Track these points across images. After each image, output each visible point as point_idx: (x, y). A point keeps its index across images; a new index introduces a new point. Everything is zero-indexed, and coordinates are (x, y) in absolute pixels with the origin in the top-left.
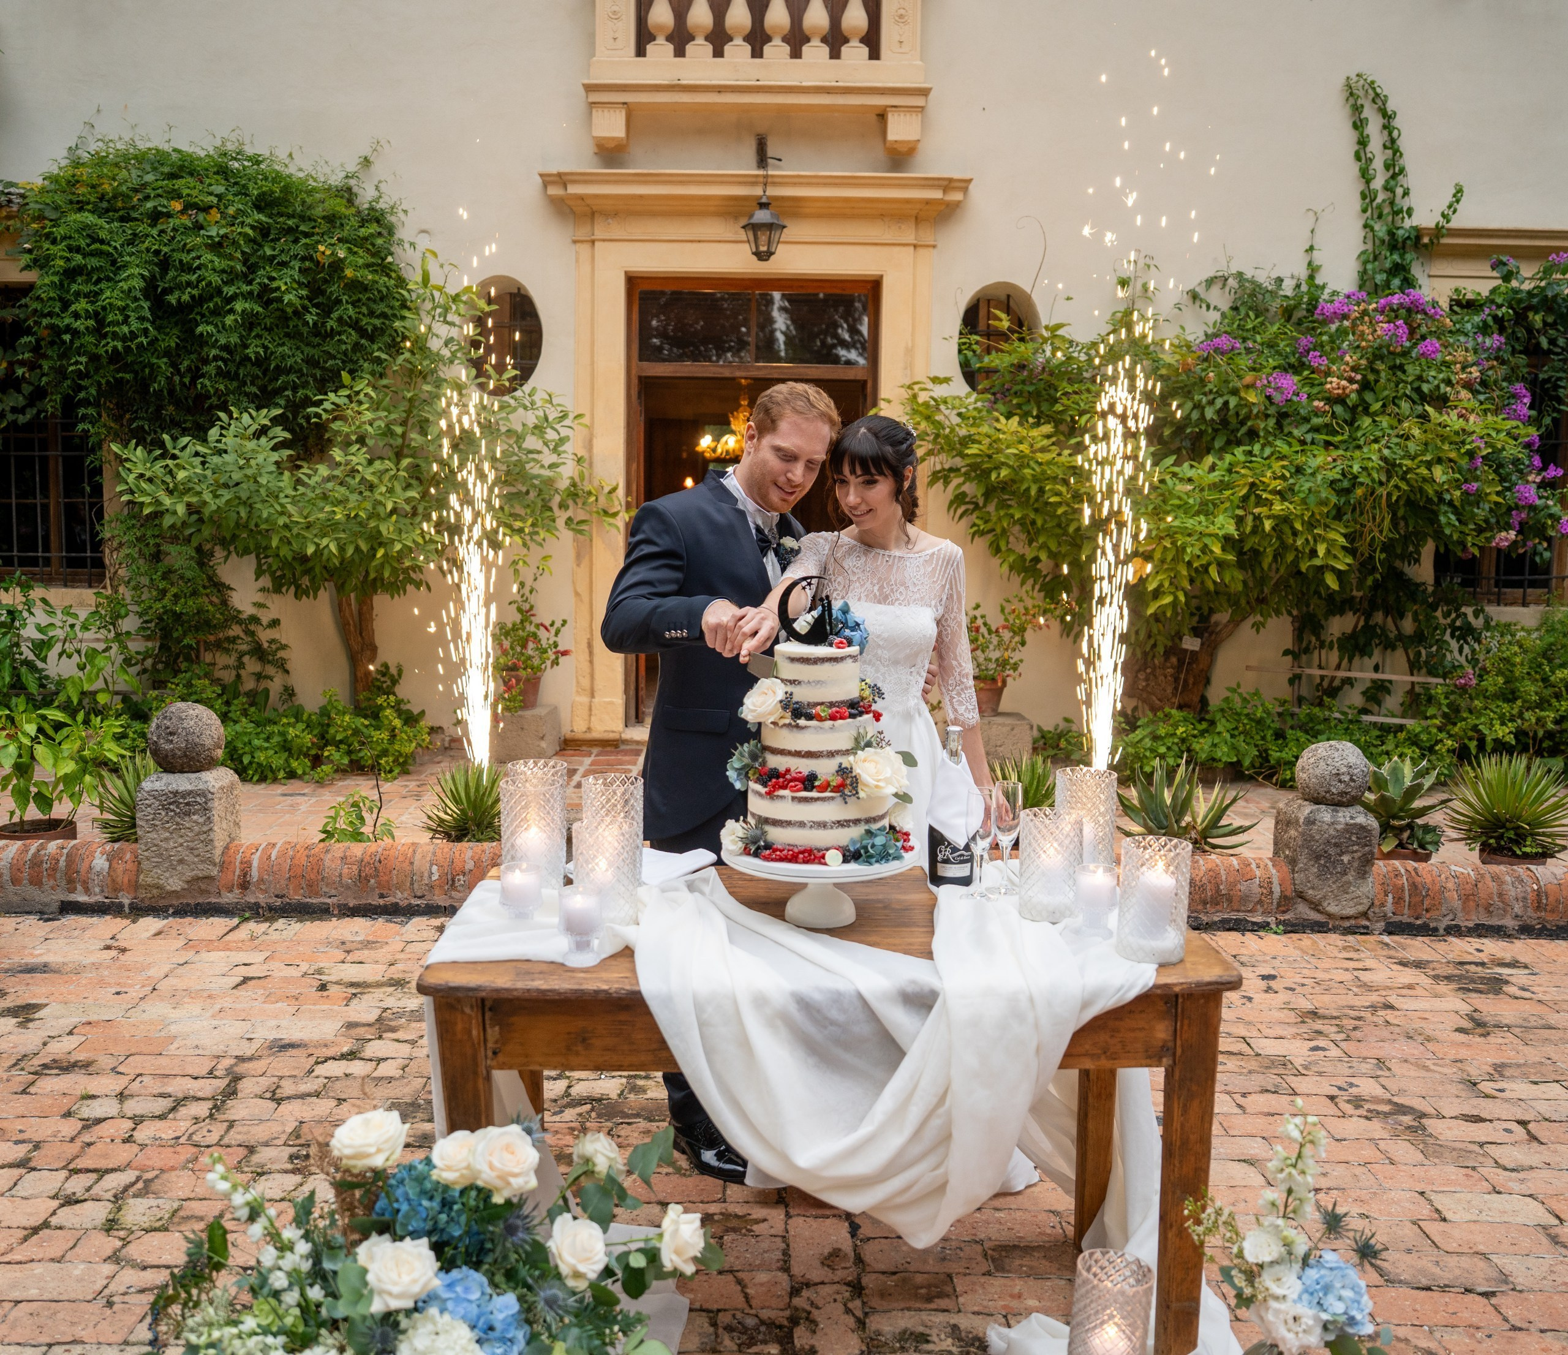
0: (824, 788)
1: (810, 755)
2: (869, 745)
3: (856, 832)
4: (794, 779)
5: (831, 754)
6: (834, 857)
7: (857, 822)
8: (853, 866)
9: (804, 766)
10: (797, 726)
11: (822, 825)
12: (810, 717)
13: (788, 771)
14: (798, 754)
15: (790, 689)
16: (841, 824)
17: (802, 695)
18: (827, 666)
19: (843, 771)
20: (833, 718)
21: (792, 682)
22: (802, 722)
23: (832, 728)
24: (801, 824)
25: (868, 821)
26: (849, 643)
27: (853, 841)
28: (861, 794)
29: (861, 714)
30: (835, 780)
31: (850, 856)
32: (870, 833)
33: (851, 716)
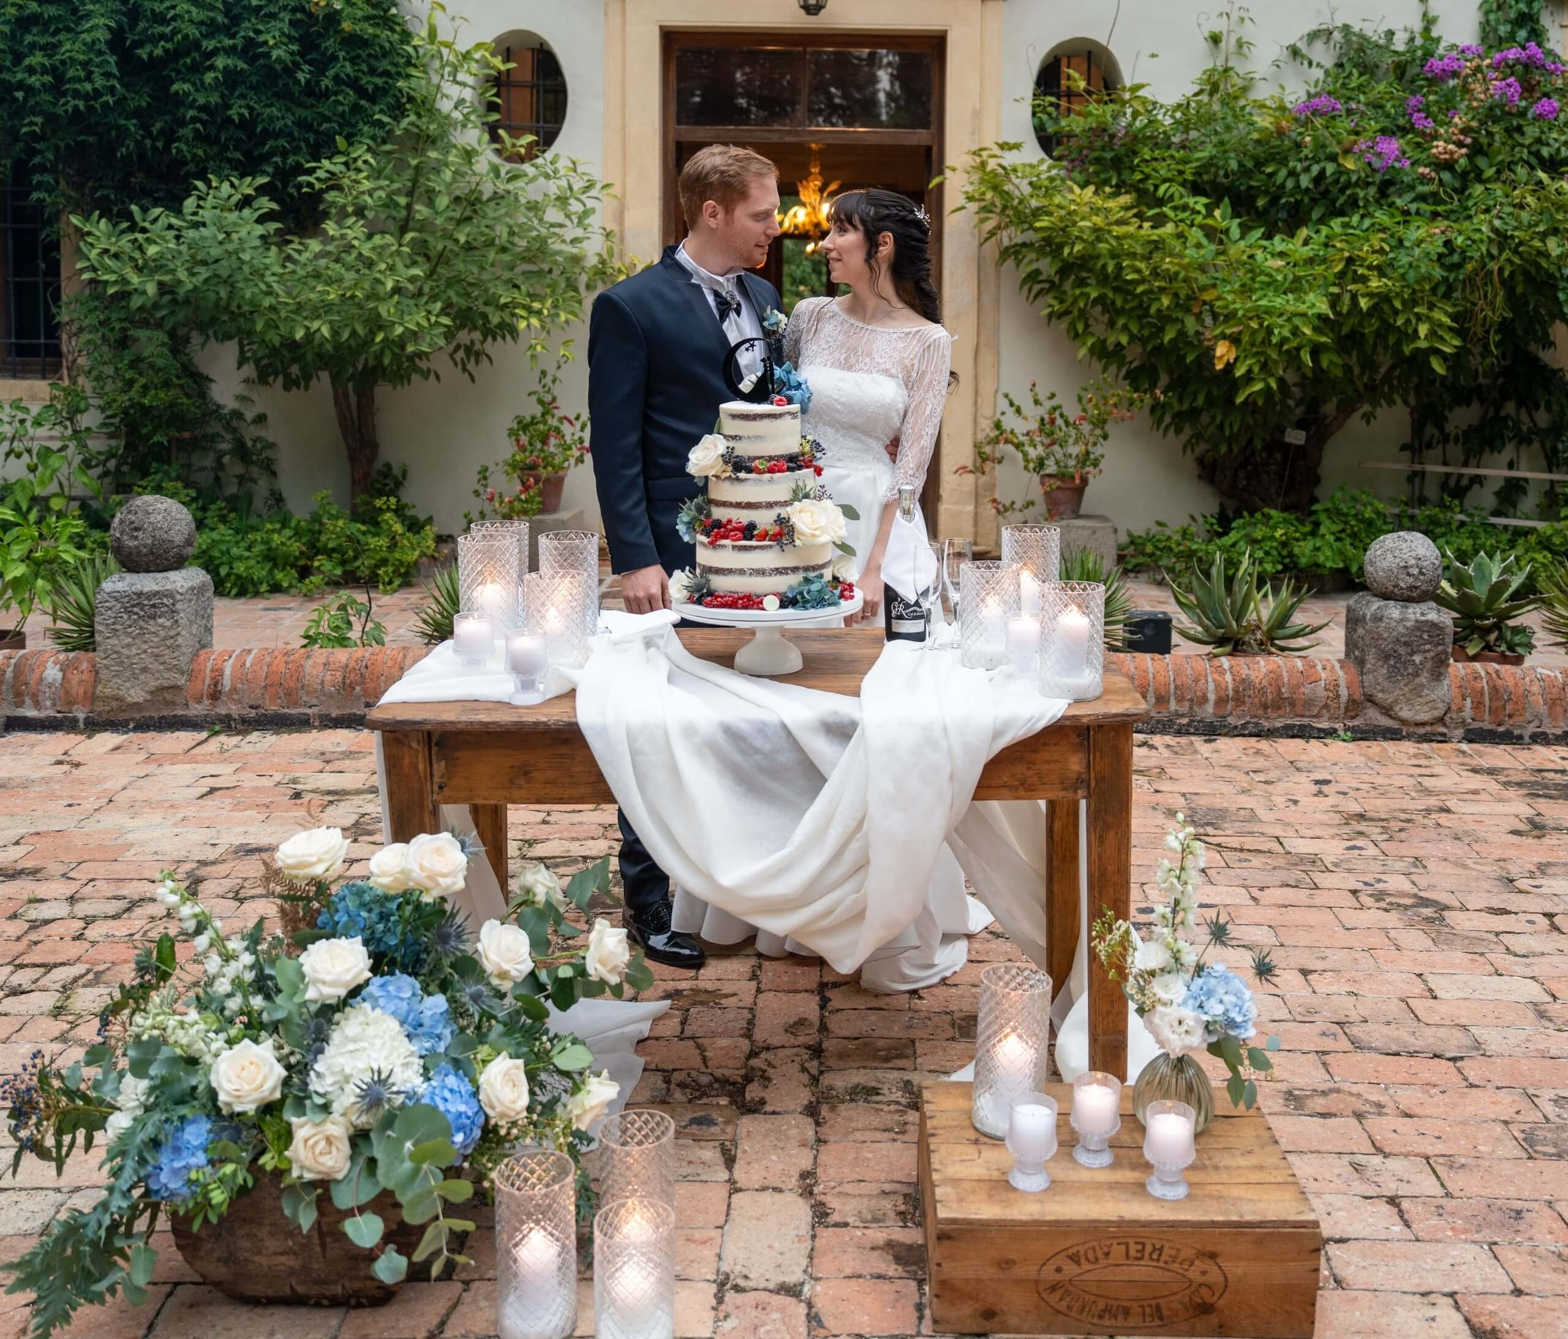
0: (763, 536)
1: (750, 506)
2: (806, 496)
3: (794, 579)
4: (735, 529)
5: (770, 505)
6: (771, 603)
7: (795, 569)
8: (790, 611)
9: (744, 517)
10: (738, 479)
11: (761, 572)
12: (750, 470)
13: (730, 521)
14: (738, 505)
15: (731, 444)
16: (779, 571)
17: (743, 449)
18: (766, 421)
19: (782, 522)
20: (771, 471)
21: (734, 438)
22: (742, 475)
23: (771, 480)
24: (741, 572)
25: (807, 569)
26: (790, 401)
27: (791, 588)
28: (798, 542)
29: (800, 468)
30: (773, 529)
31: (787, 602)
32: (807, 580)
33: (790, 469)
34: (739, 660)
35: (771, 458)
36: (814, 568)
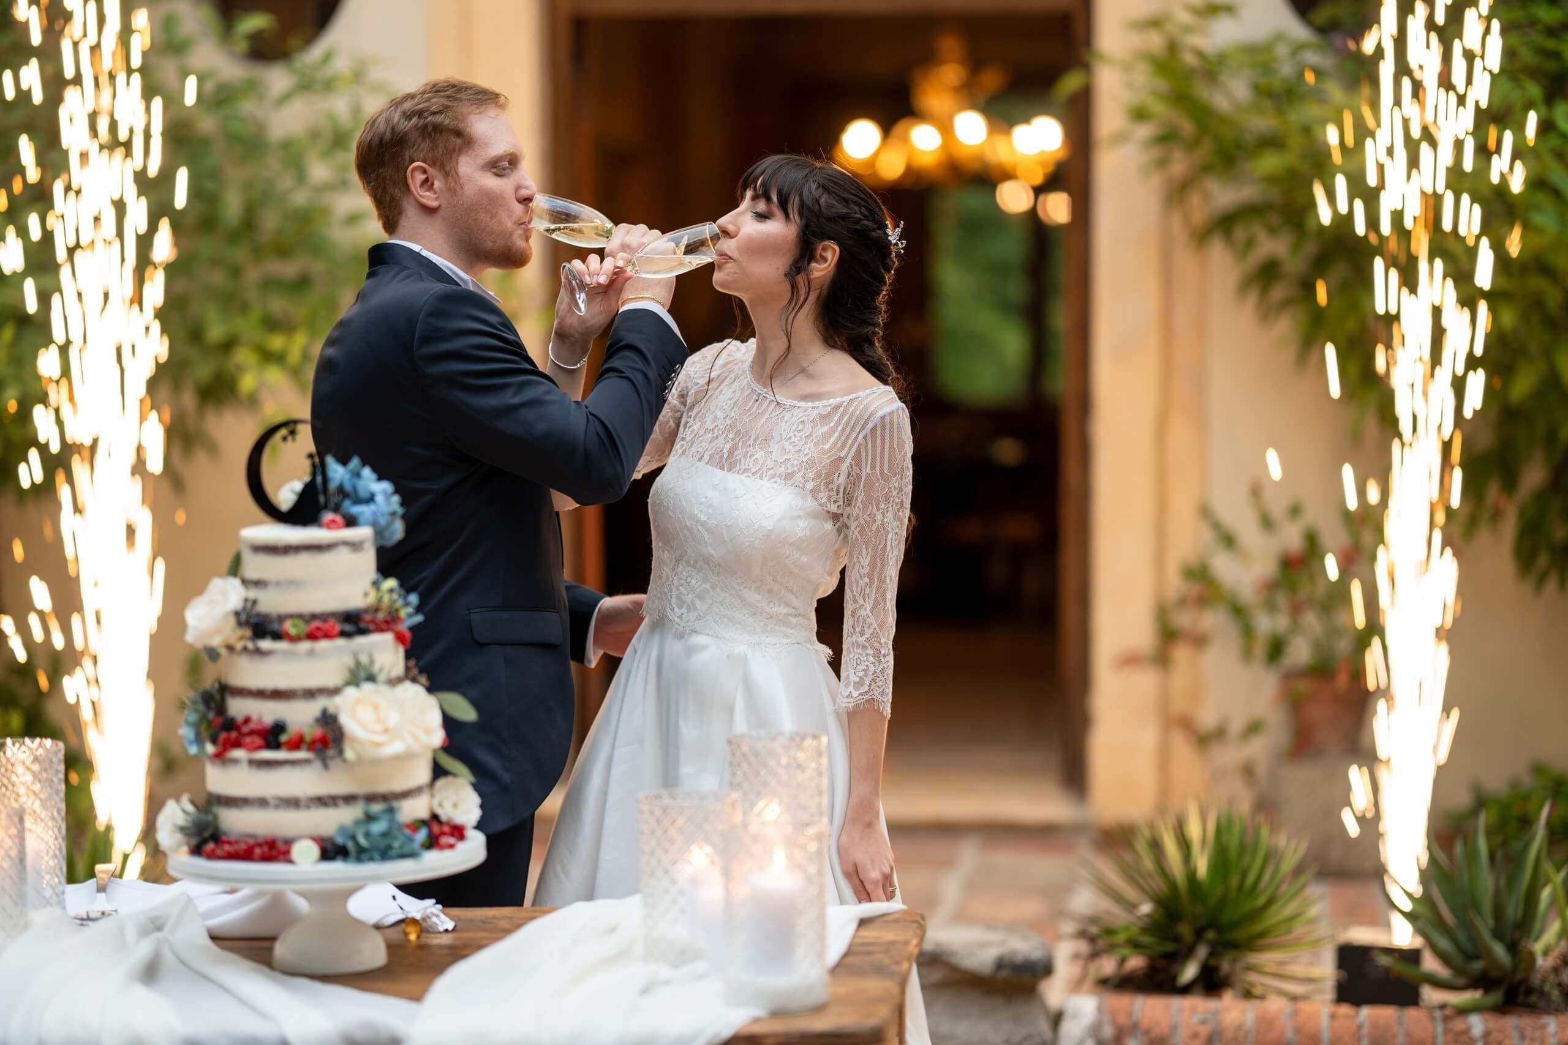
0: (296, 744)
1: (278, 695)
2: (371, 678)
3: (347, 815)
4: (252, 733)
5: (310, 694)
6: (305, 853)
7: (349, 799)
8: (338, 867)
9: (266, 712)
10: (258, 652)
11: (293, 803)
12: (277, 636)
13: (247, 720)
14: (261, 694)
15: (252, 594)
16: (323, 801)
17: (271, 603)
18: (304, 558)
19: (328, 720)
20: (312, 636)
21: (258, 584)
22: (266, 644)
23: (311, 653)
24: (262, 802)
25: (371, 798)
26: (351, 522)
27: (342, 829)
28: (349, 754)
29: (363, 632)
30: (311, 732)
31: (331, 851)
32: (370, 818)
33: (344, 634)
34: (280, 950)
35: (314, 617)
36: (385, 798)
